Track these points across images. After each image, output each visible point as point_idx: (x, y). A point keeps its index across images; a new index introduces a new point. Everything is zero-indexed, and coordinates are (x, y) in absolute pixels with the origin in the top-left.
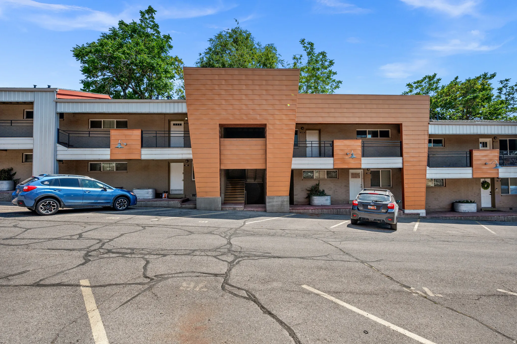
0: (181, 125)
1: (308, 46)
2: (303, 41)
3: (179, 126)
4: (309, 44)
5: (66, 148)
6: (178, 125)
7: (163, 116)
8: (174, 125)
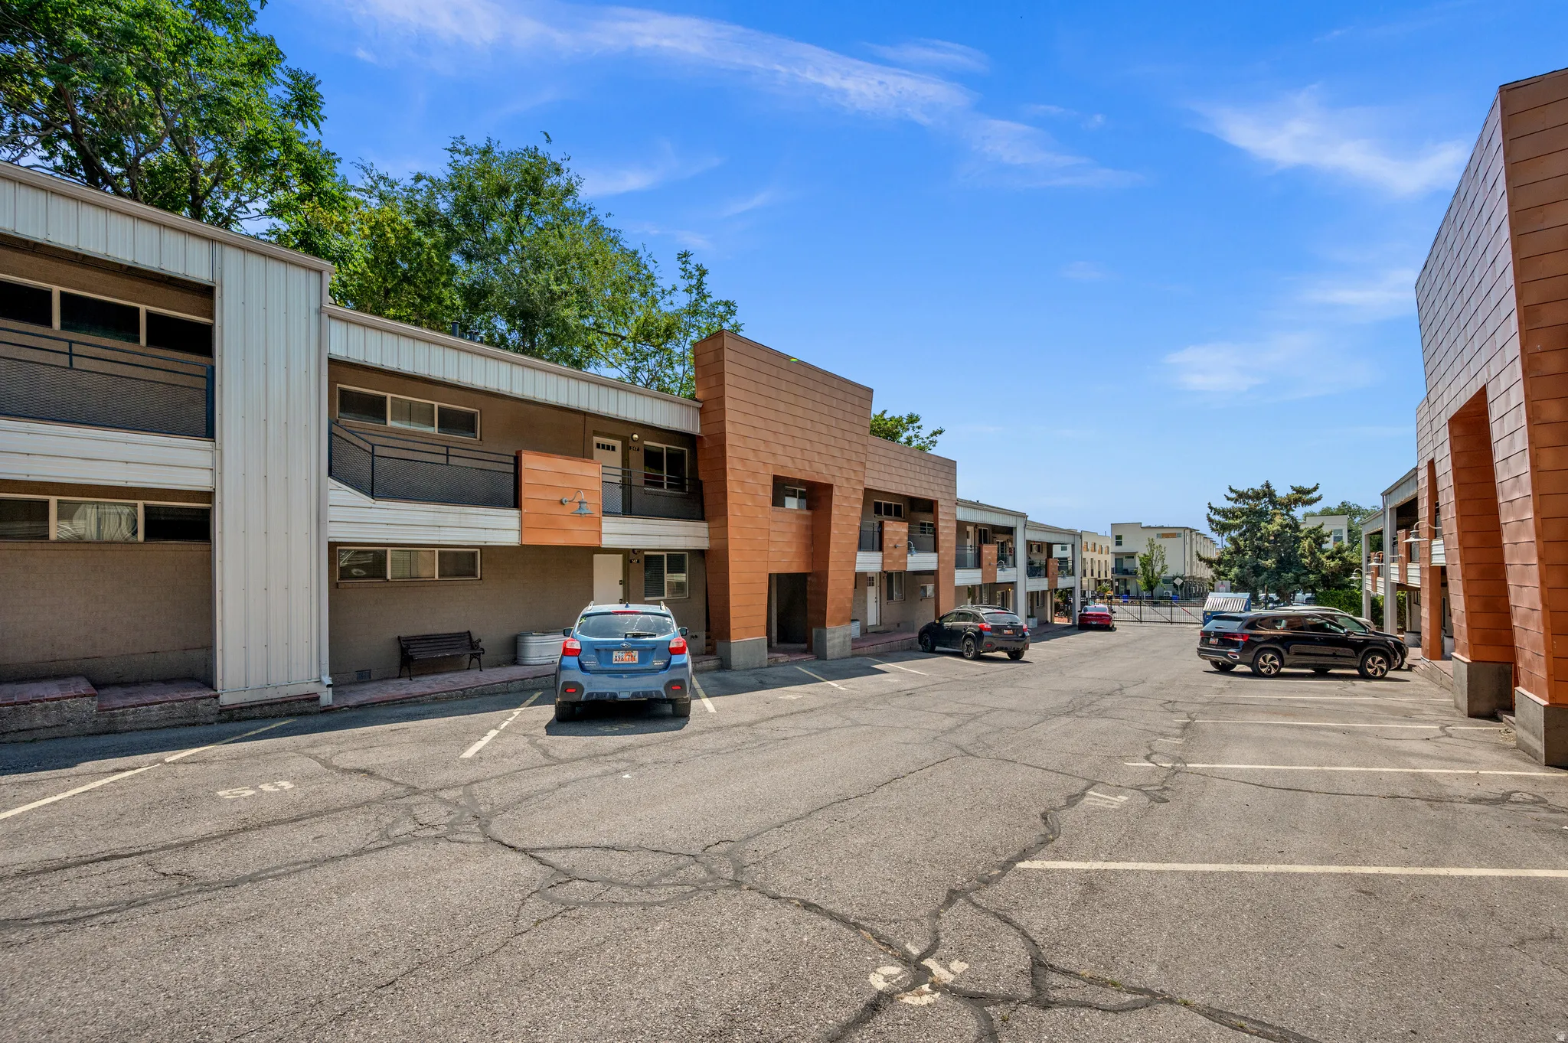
0: (613, 449)
1: (694, 272)
2: (684, 256)
3: (610, 452)
4: (698, 268)
5: (365, 500)
6: (608, 448)
7: (580, 419)
8: (598, 446)
